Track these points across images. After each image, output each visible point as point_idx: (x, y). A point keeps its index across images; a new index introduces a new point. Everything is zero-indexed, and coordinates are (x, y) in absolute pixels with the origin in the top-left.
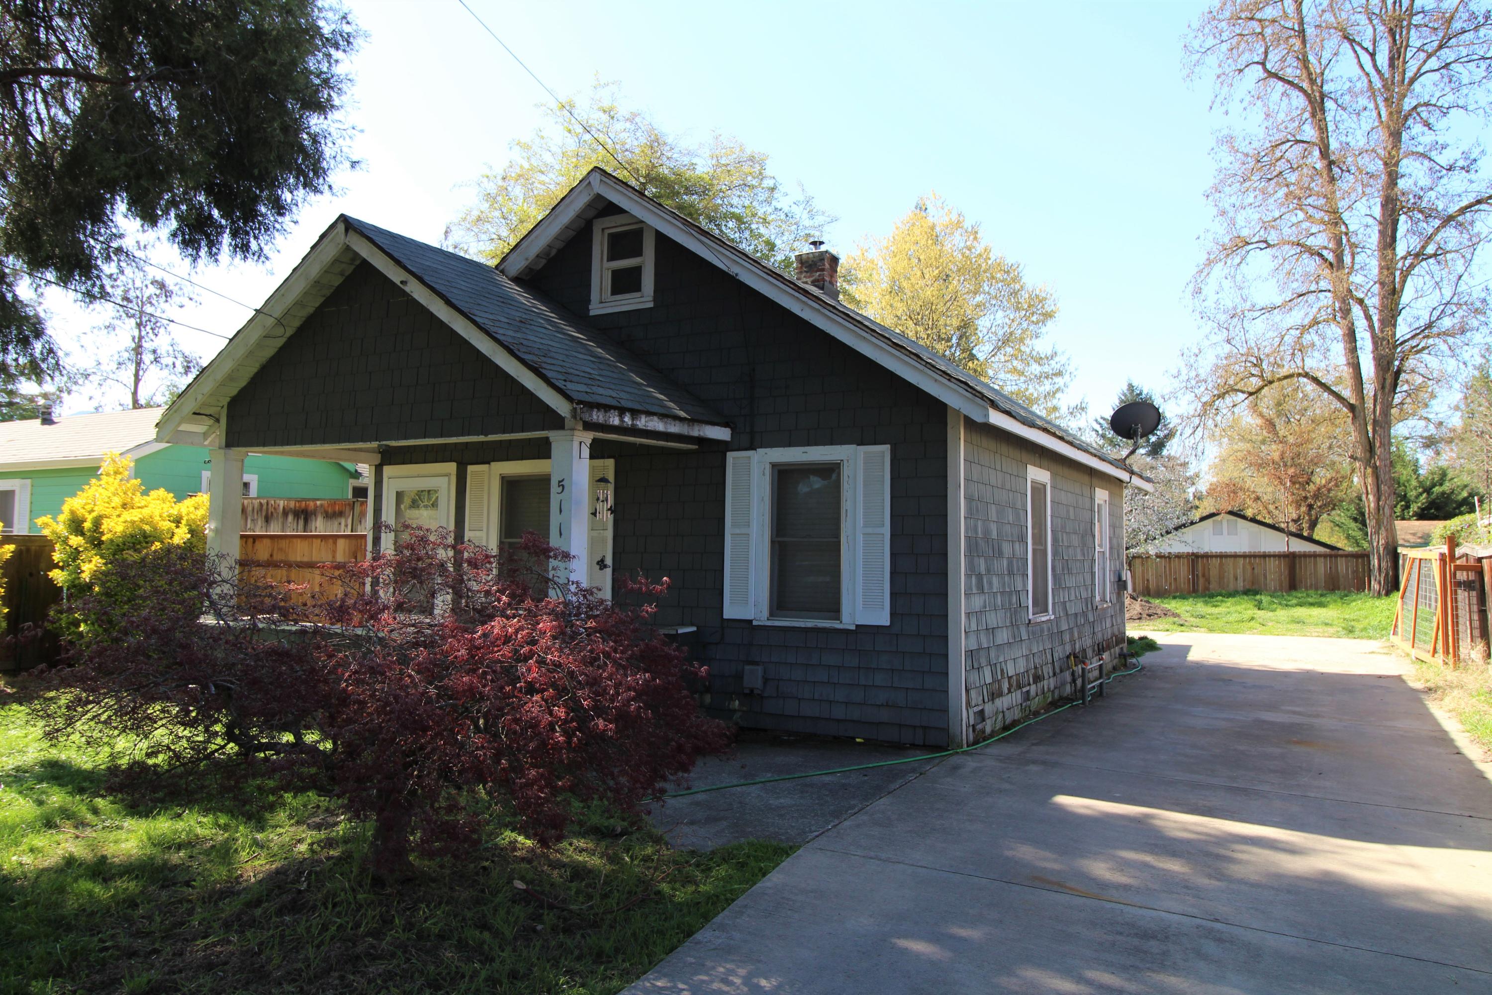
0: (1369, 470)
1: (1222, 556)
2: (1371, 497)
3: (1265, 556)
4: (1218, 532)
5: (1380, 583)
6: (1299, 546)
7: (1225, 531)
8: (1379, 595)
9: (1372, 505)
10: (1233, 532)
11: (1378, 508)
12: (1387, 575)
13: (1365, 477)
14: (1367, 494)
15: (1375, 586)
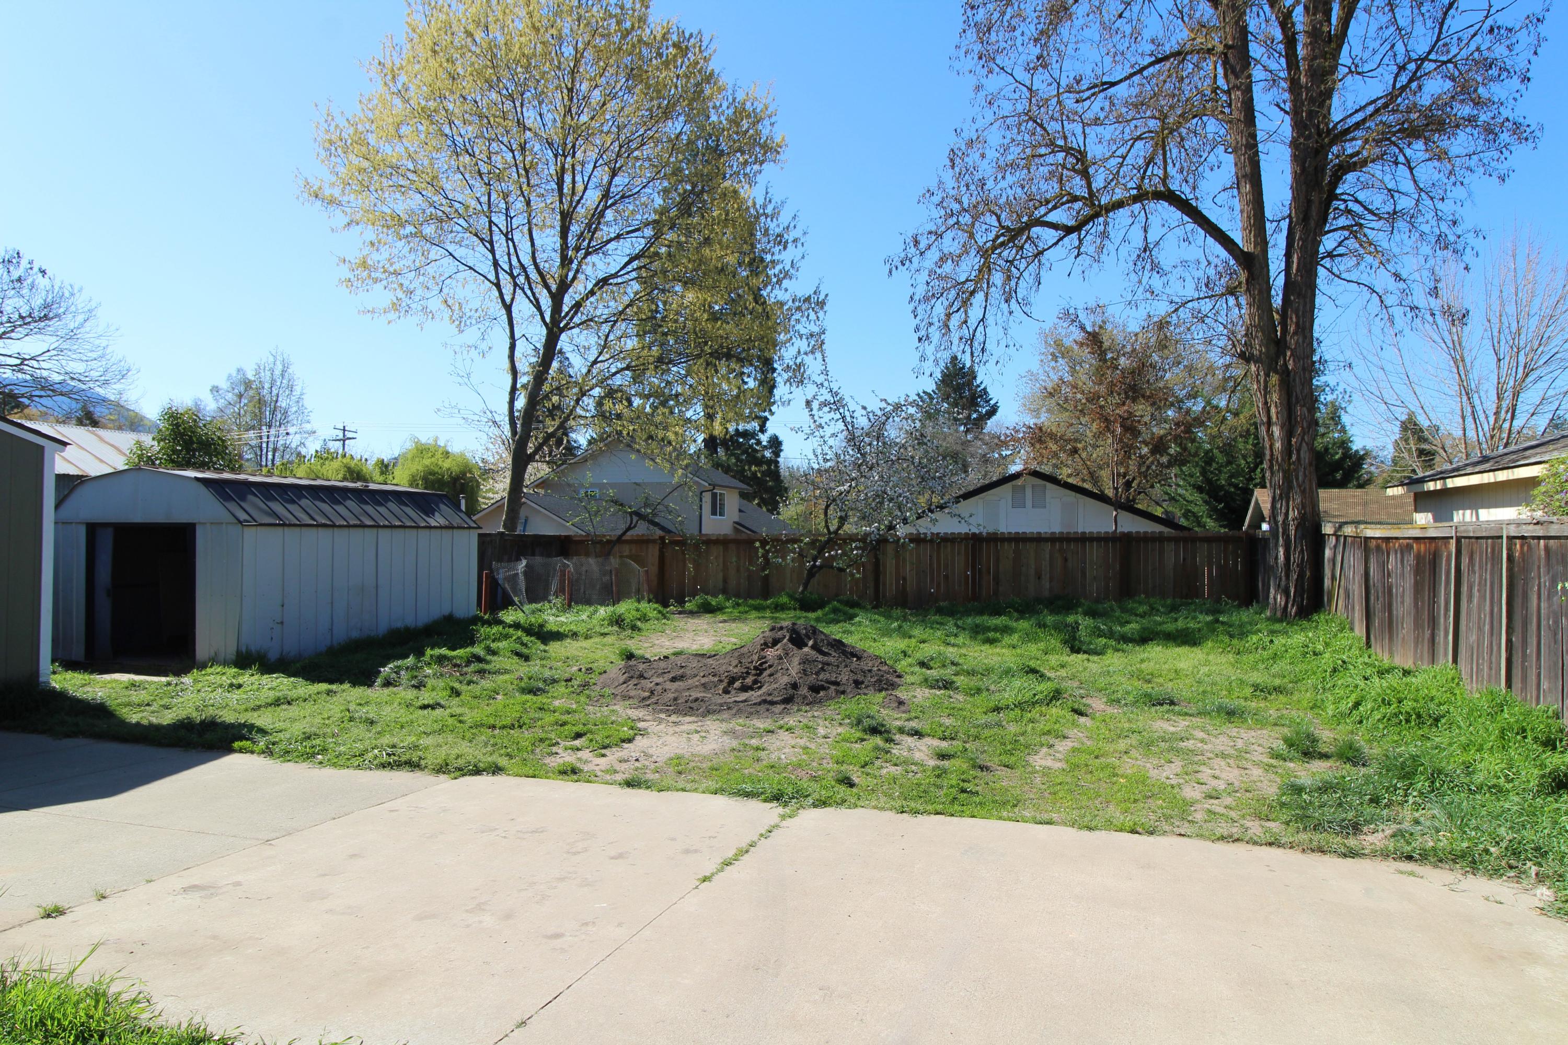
0: (1274, 379)
1: (1019, 539)
2: (1276, 431)
3: (1084, 539)
4: (1018, 503)
5: (1286, 592)
6: (1130, 524)
7: (1029, 503)
8: (1284, 616)
9: (1278, 445)
10: (1039, 503)
11: (1288, 450)
12: (1301, 576)
13: (1266, 392)
14: (1269, 423)
15: (1276, 598)
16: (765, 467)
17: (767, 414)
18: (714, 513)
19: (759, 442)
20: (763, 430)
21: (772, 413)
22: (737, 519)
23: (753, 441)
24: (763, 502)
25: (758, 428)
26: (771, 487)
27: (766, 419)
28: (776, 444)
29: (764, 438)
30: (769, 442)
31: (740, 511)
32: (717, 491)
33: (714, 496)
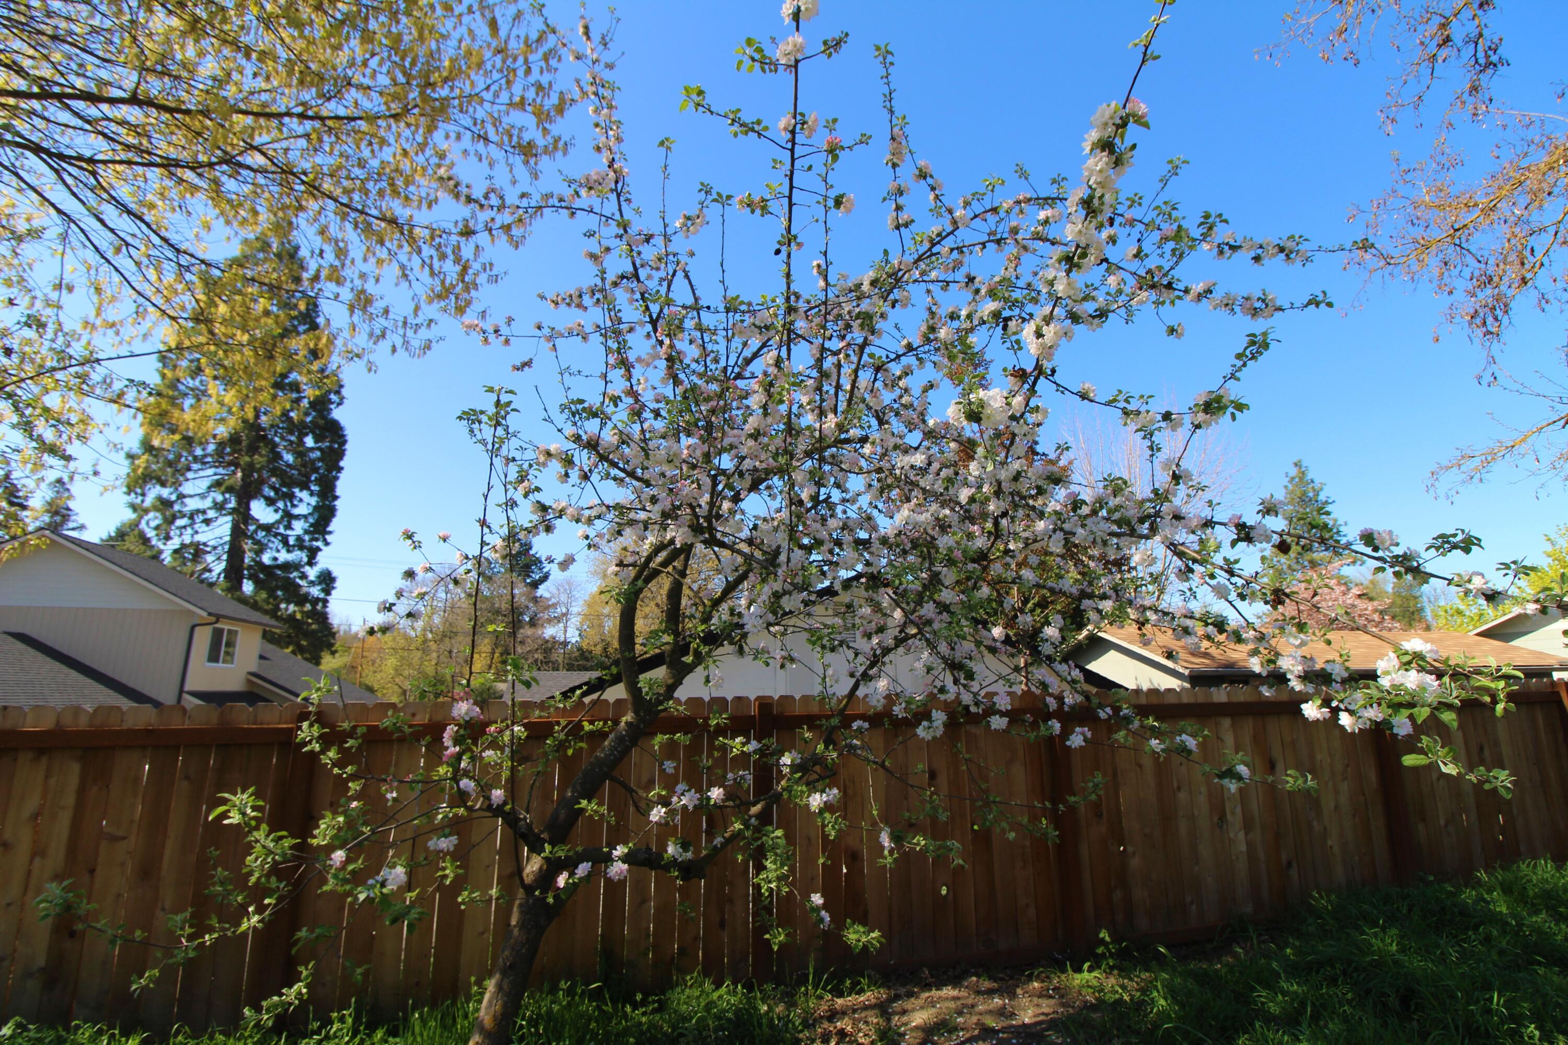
16: (308, 607)
17: (319, 544)
18: (214, 657)
19: (304, 576)
20: (311, 563)
21: (327, 544)
22: (253, 669)
23: (295, 574)
24: (299, 650)
25: (305, 559)
26: (314, 631)
27: (318, 549)
28: (327, 580)
29: (312, 573)
30: (319, 577)
31: (262, 657)
32: (224, 626)
33: (218, 634)
